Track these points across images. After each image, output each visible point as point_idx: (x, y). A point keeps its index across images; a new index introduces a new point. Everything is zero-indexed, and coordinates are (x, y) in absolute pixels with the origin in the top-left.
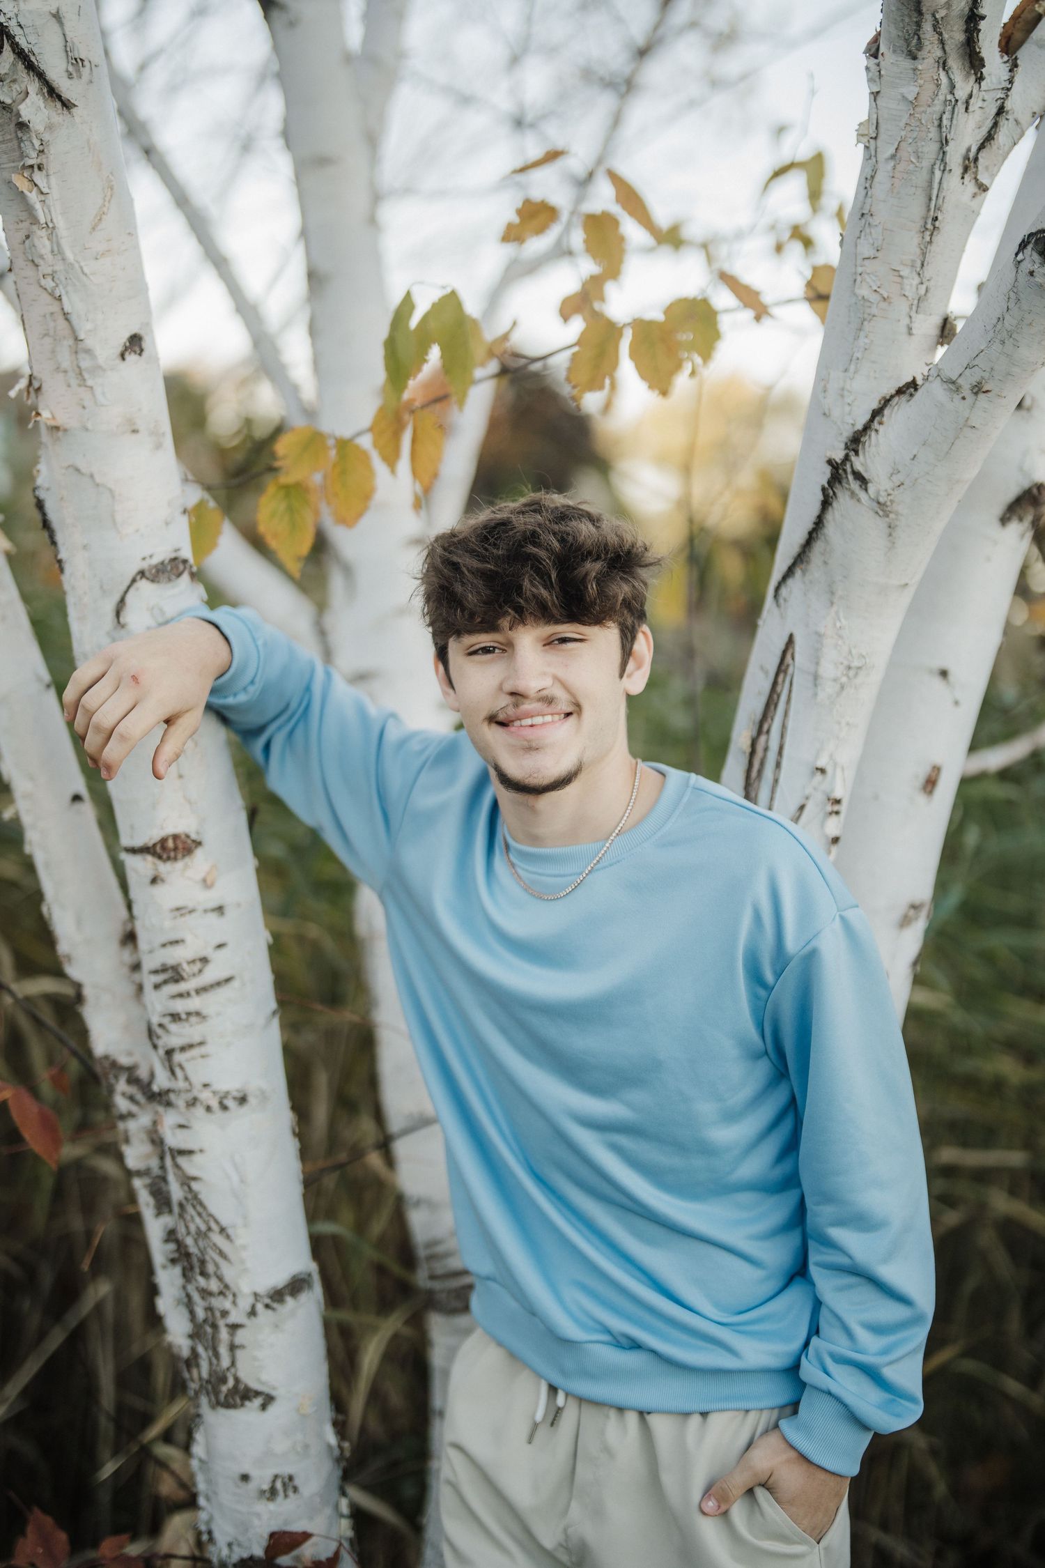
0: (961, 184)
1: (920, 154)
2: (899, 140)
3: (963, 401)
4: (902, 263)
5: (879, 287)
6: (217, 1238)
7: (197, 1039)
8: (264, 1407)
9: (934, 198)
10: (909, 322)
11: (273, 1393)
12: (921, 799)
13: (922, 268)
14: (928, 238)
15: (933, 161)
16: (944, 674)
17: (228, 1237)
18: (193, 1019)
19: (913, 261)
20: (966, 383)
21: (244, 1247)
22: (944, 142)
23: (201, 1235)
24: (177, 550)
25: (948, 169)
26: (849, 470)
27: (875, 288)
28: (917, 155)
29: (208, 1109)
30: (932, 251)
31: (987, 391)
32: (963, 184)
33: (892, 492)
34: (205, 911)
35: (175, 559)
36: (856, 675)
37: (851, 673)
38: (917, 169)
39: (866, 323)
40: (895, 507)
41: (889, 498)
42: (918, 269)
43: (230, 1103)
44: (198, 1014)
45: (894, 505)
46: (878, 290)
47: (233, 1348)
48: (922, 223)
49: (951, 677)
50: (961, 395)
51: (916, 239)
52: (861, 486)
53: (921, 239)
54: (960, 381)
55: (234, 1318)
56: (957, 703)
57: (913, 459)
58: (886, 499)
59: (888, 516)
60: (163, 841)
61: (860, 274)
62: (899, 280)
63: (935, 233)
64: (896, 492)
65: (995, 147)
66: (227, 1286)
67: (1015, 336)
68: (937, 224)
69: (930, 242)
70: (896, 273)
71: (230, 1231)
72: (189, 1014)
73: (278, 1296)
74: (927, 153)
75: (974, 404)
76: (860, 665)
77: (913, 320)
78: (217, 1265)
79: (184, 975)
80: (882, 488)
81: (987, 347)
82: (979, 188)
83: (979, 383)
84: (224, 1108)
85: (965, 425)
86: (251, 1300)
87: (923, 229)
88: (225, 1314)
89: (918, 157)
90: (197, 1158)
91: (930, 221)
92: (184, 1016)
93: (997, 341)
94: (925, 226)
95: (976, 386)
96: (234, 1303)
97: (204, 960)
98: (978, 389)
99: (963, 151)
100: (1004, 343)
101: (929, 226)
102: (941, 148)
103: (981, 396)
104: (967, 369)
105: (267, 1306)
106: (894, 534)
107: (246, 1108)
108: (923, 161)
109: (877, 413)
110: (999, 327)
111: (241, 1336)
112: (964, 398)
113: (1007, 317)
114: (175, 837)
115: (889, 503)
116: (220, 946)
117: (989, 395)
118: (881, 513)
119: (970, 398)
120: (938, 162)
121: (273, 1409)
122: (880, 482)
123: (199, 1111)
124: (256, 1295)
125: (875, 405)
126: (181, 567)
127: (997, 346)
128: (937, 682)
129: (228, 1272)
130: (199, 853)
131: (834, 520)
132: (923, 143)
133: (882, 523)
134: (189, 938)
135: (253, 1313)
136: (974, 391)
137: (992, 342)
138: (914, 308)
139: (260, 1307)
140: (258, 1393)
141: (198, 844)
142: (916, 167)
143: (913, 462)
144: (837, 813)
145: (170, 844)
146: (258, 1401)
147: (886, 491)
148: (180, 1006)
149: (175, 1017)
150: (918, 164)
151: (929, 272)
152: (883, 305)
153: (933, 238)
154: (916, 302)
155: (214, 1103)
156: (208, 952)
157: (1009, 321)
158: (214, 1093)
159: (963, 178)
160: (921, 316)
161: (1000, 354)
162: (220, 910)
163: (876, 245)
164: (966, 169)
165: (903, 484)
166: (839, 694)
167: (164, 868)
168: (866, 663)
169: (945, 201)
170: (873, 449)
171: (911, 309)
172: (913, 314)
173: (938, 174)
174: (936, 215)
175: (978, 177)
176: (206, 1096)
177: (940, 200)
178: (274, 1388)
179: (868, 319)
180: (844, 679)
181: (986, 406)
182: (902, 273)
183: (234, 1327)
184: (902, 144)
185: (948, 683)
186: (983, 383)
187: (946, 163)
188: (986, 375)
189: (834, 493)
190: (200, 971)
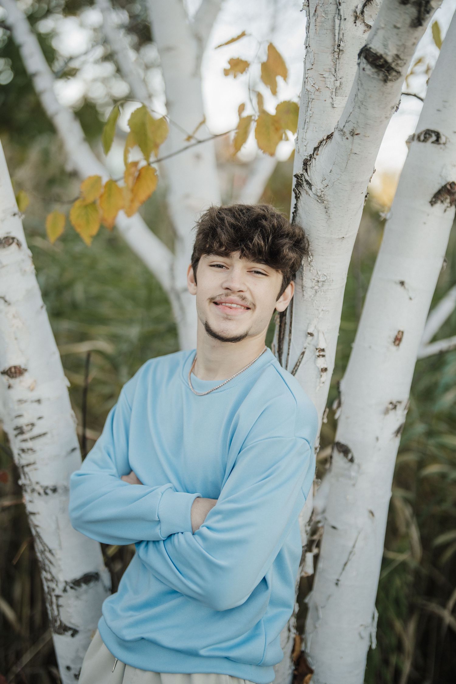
0: (354, 26)
1: (326, 12)
2: (316, 5)
3: (347, 140)
4: (324, 71)
5: (314, 84)
6: (48, 554)
7: (32, 461)
8: (73, 635)
9: (337, 35)
10: (332, 101)
11: (78, 629)
12: (394, 348)
13: (335, 72)
14: (337, 56)
15: (334, 15)
16: (402, 283)
17: (52, 554)
18: (30, 452)
19: (330, 69)
20: (347, 130)
21: (60, 559)
22: (338, 4)
23: (42, 552)
24: (8, 233)
25: (343, 18)
26: (304, 180)
27: (312, 84)
28: (325, 12)
29: (39, 494)
30: (341, 62)
31: (357, 134)
32: (356, 26)
33: (323, 190)
34: (32, 402)
35: (7, 238)
36: (323, 285)
37: (320, 284)
38: (326, 20)
39: (310, 103)
40: (326, 198)
41: (323, 193)
42: (333, 73)
43: (49, 491)
44: (31, 449)
45: (325, 196)
46: (314, 85)
47: (58, 606)
48: (332, 48)
49: (406, 285)
50: (346, 137)
51: (330, 57)
52: (309, 187)
53: (333, 57)
54: (345, 130)
55: (58, 592)
56: (411, 299)
57: (331, 172)
58: (320, 193)
59: (323, 203)
60: (10, 369)
61: (307, 78)
62: (323, 79)
63: (340, 53)
64: (325, 190)
65: (374, 5)
66: (53, 577)
67: (364, 103)
68: (341, 48)
69: (339, 58)
70: (322, 76)
71: (53, 552)
72: (28, 449)
73: (77, 583)
74: (330, 11)
75: (353, 141)
76: (324, 280)
77: (334, 100)
78: (49, 567)
79: (24, 431)
80: (319, 188)
81: (353, 111)
82: (368, 27)
83: (353, 130)
84: (46, 494)
85: (351, 153)
86: (64, 584)
87: (333, 52)
88: (54, 590)
89: (326, 14)
90: (37, 516)
91: (336, 47)
92: (26, 451)
93: (357, 107)
94: (334, 50)
95: (351, 131)
96: (57, 585)
97: (33, 425)
98: (353, 134)
99: (354, 8)
100: (360, 108)
101: (336, 50)
102: (338, 7)
103: (355, 137)
104: (347, 123)
105: (72, 588)
106: (329, 212)
107: (56, 495)
108: (329, 15)
109: (316, 149)
110: (356, 99)
111: (61, 601)
112: (347, 139)
113: (359, 94)
114: (15, 367)
115: (322, 196)
116: (40, 418)
117: (359, 136)
118: (320, 201)
119: (350, 138)
120: (337, 15)
121: (78, 637)
122: (317, 185)
123: (36, 495)
124: (66, 583)
125: (316, 145)
126: (11, 241)
127: (357, 110)
128: (399, 288)
129: (54, 570)
130: (26, 375)
131: (301, 206)
132: (327, 6)
133: (321, 206)
134: (25, 414)
135: (65, 590)
136: (351, 134)
137: (355, 108)
138: (334, 94)
139: (68, 588)
140: (70, 629)
141: (26, 370)
142: (325, 19)
143: (330, 173)
144: (323, 356)
145: (13, 370)
146: (70, 633)
147: (320, 189)
148: (25, 445)
149: (23, 451)
150: (326, 17)
151: (340, 74)
152: (317, 93)
153: (340, 56)
154: (334, 90)
155: (42, 491)
156: (34, 421)
157: (361, 96)
158: (42, 487)
159: (355, 23)
160: (339, 98)
161: (360, 114)
162: (39, 401)
163: (311, 62)
164: (356, 18)
165: (328, 185)
166: (315, 295)
167: (12, 381)
168: (327, 279)
169: (344, 35)
170: (314, 168)
171: (332, 94)
172: (334, 97)
173: (337, 22)
174: (339, 43)
175: (365, 22)
176: (38, 488)
177: (341, 36)
178: (78, 627)
179: (311, 101)
180: (316, 287)
181: (360, 142)
182: (324, 76)
183: (58, 597)
184: (318, 7)
185: (405, 288)
186: (355, 130)
187: (341, 15)
188: (355, 125)
189: (299, 192)
190: (31, 429)
